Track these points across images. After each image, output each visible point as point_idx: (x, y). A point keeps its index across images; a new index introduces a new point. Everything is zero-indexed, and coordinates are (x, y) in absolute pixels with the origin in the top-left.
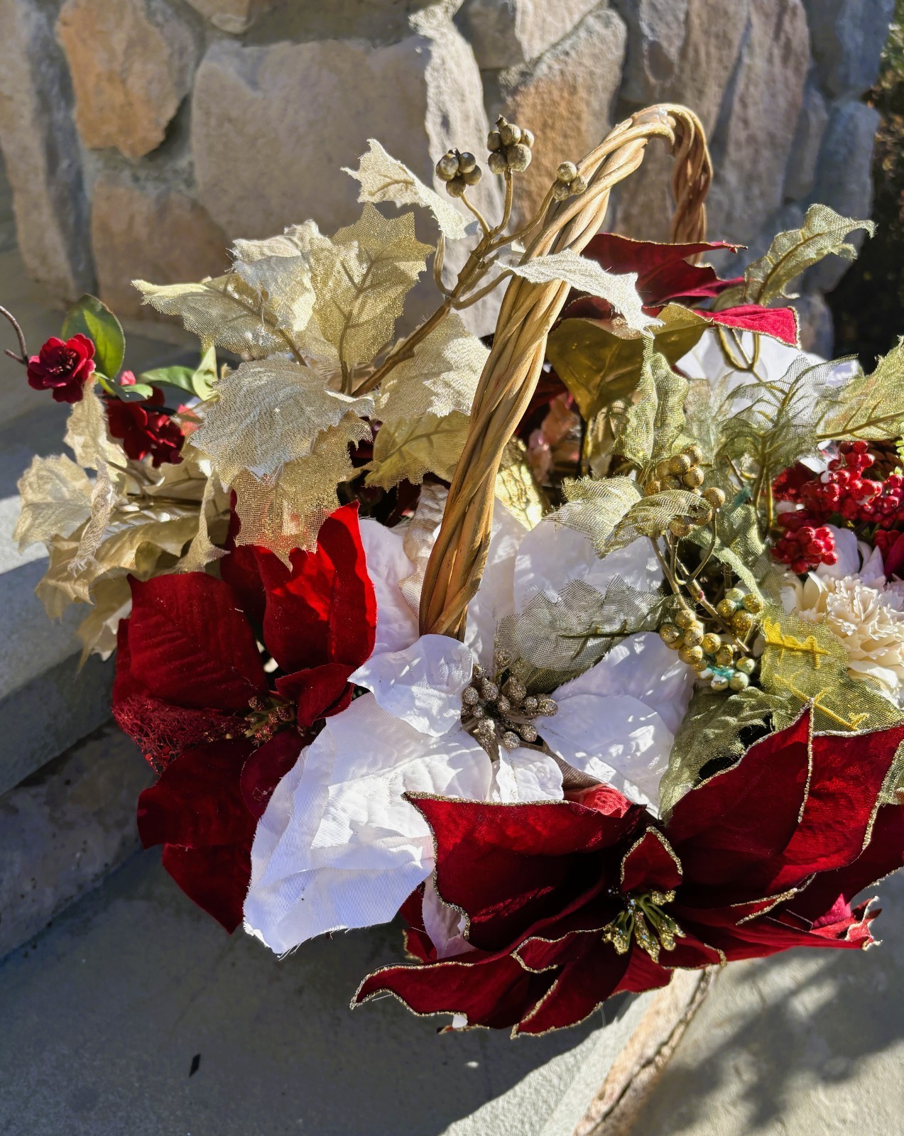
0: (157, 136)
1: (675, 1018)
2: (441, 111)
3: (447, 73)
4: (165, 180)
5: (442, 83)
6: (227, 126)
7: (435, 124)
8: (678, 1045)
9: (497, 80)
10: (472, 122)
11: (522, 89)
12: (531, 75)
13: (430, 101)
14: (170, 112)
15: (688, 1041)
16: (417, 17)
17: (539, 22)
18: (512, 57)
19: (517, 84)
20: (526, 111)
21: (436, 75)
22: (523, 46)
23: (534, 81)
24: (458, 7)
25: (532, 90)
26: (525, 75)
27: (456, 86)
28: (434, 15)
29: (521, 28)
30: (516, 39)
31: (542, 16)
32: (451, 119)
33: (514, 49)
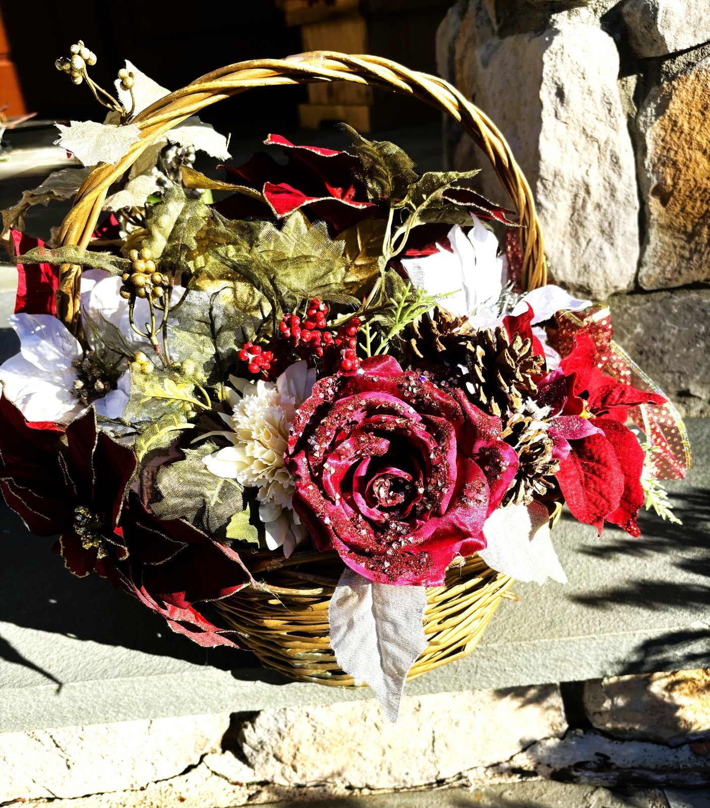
2: (556, 84)
3: (565, 56)
5: (559, 64)
7: (549, 94)
9: (661, 68)
11: (681, 76)
12: (694, 65)
13: (545, 76)
16: (560, 15)
17: (693, 20)
18: (659, 48)
19: (677, 72)
20: (684, 93)
21: (553, 57)
22: (667, 39)
23: (695, 69)
24: (609, 9)
25: (692, 77)
26: (690, 65)
27: (577, 66)
28: (578, 14)
29: (664, 25)
30: (659, 33)
31: (699, 15)
32: (566, 91)
33: (660, 41)
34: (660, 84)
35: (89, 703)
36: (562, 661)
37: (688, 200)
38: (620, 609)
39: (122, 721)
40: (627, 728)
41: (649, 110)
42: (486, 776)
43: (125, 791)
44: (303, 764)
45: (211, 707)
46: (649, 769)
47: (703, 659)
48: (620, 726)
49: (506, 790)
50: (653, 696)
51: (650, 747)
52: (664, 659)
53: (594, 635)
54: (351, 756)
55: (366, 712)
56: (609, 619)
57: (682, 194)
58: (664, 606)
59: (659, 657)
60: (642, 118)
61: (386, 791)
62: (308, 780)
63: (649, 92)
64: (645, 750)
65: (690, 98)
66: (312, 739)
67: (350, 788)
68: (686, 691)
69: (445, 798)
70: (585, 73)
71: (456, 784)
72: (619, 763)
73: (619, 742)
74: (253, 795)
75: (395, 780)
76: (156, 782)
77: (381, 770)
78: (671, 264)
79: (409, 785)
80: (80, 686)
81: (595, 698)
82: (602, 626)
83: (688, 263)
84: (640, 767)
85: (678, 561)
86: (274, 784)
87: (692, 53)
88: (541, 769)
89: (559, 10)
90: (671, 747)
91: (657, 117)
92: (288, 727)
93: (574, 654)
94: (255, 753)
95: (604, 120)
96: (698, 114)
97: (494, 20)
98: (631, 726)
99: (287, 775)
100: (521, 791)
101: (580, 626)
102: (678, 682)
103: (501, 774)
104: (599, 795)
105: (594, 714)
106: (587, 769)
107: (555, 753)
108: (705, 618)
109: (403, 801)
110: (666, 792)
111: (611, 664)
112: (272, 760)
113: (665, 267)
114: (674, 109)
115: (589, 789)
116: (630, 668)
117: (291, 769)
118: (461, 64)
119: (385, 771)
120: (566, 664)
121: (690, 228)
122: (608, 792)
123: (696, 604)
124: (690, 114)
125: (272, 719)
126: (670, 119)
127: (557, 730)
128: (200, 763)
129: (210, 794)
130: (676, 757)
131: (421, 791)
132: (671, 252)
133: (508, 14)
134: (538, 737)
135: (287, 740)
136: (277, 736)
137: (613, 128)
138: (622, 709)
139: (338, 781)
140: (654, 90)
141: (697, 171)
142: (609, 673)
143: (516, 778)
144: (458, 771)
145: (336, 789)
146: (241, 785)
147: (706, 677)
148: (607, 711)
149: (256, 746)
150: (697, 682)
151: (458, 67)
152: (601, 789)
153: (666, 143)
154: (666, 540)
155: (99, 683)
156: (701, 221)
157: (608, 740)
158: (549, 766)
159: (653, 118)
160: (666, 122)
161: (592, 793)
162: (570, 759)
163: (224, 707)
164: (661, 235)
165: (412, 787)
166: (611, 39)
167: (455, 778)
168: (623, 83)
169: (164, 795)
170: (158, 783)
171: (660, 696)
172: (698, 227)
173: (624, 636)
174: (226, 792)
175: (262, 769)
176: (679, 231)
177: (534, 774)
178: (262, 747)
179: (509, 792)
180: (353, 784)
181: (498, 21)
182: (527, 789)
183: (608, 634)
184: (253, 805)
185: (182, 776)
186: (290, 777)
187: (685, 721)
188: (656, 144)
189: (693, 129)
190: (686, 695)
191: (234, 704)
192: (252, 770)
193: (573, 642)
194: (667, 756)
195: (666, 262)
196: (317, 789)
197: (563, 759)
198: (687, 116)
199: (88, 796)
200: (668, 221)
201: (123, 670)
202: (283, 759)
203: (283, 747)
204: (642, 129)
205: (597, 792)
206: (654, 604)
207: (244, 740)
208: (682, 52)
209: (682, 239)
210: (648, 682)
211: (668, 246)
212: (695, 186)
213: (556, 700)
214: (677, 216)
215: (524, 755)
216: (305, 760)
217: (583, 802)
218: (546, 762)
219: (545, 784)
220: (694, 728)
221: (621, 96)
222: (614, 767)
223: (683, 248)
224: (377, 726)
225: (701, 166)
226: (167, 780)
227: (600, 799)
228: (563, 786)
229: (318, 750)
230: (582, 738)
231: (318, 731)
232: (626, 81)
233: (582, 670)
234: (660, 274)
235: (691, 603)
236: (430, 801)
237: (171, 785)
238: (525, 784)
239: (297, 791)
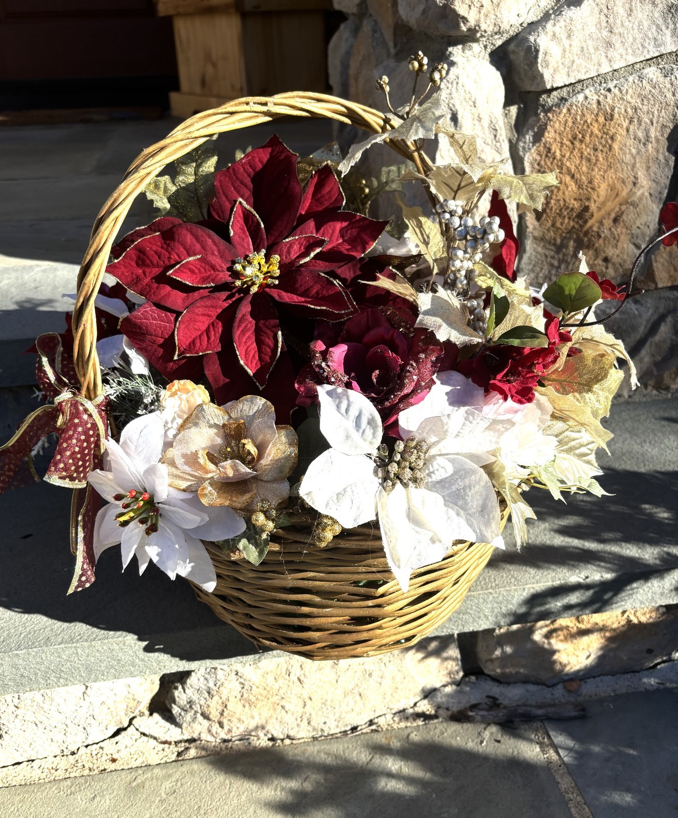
2: (451, 110)
11: (556, 109)
12: (567, 100)
16: (455, 48)
17: (567, 63)
18: (538, 84)
19: (552, 105)
20: (557, 125)
21: (450, 86)
22: (545, 77)
23: (568, 104)
24: (497, 46)
25: (565, 111)
26: (563, 100)
27: (469, 95)
28: (471, 48)
29: (544, 64)
30: (539, 71)
31: (572, 59)
32: (459, 117)
33: (539, 78)
34: (537, 115)
35: (32, 670)
36: (463, 614)
37: (558, 218)
38: (511, 568)
39: (63, 686)
40: (514, 672)
41: (527, 137)
42: (394, 721)
43: (55, 756)
44: (229, 720)
45: (150, 669)
46: (531, 706)
47: (578, 608)
48: (507, 670)
49: (412, 732)
50: (535, 642)
51: (531, 688)
52: (547, 609)
53: (491, 590)
54: (275, 710)
55: (289, 668)
56: (502, 577)
57: (553, 212)
58: (546, 565)
59: (542, 609)
60: (521, 144)
61: (306, 740)
62: (234, 735)
63: (527, 121)
64: (527, 691)
65: (563, 129)
66: (239, 696)
67: (272, 739)
68: (562, 637)
69: (359, 743)
70: (477, 102)
71: (368, 730)
72: (506, 702)
73: (506, 685)
74: (182, 751)
75: (314, 729)
76: (86, 746)
77: (301, 721)
78: (543, 271)
79: (326, 734)
80: (24, 654)
81: (487, 647)
82: (497, 582)
83: (557, 271)
84: (524, 705)
85: (556, 527)
86: (201, 741)
87: (565, 89)
88: (441, 712)
89: (455, 44)
90: (548, 687)
91: (534, 143)
92: (218, 685)
93: (474, 607)
94: (183, 713)
95: (490, 144)
96: (568, 143)
97: (391, 44)
98: (517, 669)
99: (214, 731)
100: (425, 731)
101: (478, 583)
102: (555, 630)
103: (407, 718)
104: (491, 730)
105: (486, 661)
106: (481, 710)
107: (452, 698)
108: (580, 573)
109: (322, 748)
110: (546, 724)
111: (504, 616)
112: (200, 718)
113: (538, 274)
114: (549, 137)
115: (483, 726)
116: (518, 618)
117: (217, 725)
118: (356, 80)
119: (305, 721)
120: (467, 616)
121: (559, 241)
122: (498, 727)
123: (572, 563)
124: (562, 143)
125: (202, 679)
126: (545, 146)
127: (455, 678)
128: (129, 726)
129: (140, 754)
130: (552, 694)
131: (337, 738)
132: (543, 261)
133: (405, 40)
134: (438, 685)
135: (216, 698)
136: (206, 695)
137: (497, 151)
138: (510, 656)
139: (261, 734)
140: (532, 120)
141: (566, 193)
142: (502, 623)
143: (420, 722)
144: (369, 719)
145: (260, 741)
146: (170, 743)
147: (577, 624)
148: (498, 658)
149: (185, 706)
150: (570, 629)
151: (352, 82)
152: (492, 725)
153: (541, 167)
154: (544, 510)
155: (43, 650)
156: (568, 235)
157: (496, 684)
158: (447, 709)
159: (531, 145)
160: (542, 148)
161: (485, 729)
162: (465, 702)
163: (163, 668)
164: (535, 245)
165: (329, 735)
166: (498, 73)
167: (367, 725)
168: (507, 112)
169: (95, 757)
170: (89, 747)
171: (541, 643)
172: (566, 241)
173: (515, 590)
174: (156, 751)
175: (189, 728)
176: (550, 243)
177: (436, 717)
178: (191, 707)
179: (415, 733)
180: (275, 735)
181: (395, 46)
182: (430, 730)
183: (502, 589)
184: (183, 760)
185: (113, 739)
186: (216, 733)
187: (560, 663)
188: (533, 167)
189: (564, 156)
190: (561, 641)
191: (172, 665)
192: (180, 730)
193: (474, 596)
194: (546, 694)
195: (538, 269)
196: (242, 742)
197: (459, 703)
198: (559, 144)
199: (19, 763)
200: (541, 233)
201: (66, 637)
202: (211, 717)
203: (211, 705)
204: (521, 153)
205: (489, 727)
206: (538, 563)
207: (174, 702)
208: (557, 88)
209: (552, 250)
210: (531, 631)
211: (541, 256)
212: (564, 205)
213: (454, 652)
214: (548, 230)
215: (426, 701)
216: (232, 716)
217: (478, 737)
218: (445, 706)
219: (445, 724)
220: (567, 669)
221: (504, 123)
222: (501, 706)
223: (553, 257)
224: (300, 680)
225: (570, 189)
226: (97, 743)
227: (492, 734)
228: (461, 725)
229: (244, 706)
230: (474, 683)
231: (246, 687)
232: (509, 111)
233: (481, 622)
234: (533, 279)
235: (568, 562)
236: (346, 746)
237: (102, 748)
238: (428, 726)
239: (223, 746)
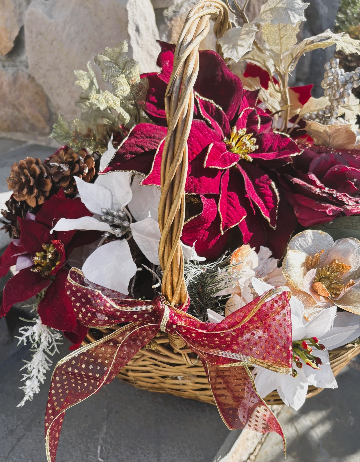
0: (11, 45)
1: (256, 441)
2: (135, 24)
3: (137, 6)
4: (16, 66)
5: (135, 11)
6: (40, 36)
7: (132, 30)
8: (258, 454)
9: (163, 14)
10: (151, 31)
11: (174, 18)
12: (178, 12)
13: (129, 19)
14: (16, 33)
15: (262, 453)
19: (171, 16)
20: (177, 28)
21: (132, 7)
26: (175, 12)
27: (142, 13)
32: (140, 28)
140: (162, 27)
